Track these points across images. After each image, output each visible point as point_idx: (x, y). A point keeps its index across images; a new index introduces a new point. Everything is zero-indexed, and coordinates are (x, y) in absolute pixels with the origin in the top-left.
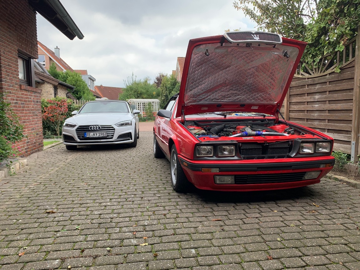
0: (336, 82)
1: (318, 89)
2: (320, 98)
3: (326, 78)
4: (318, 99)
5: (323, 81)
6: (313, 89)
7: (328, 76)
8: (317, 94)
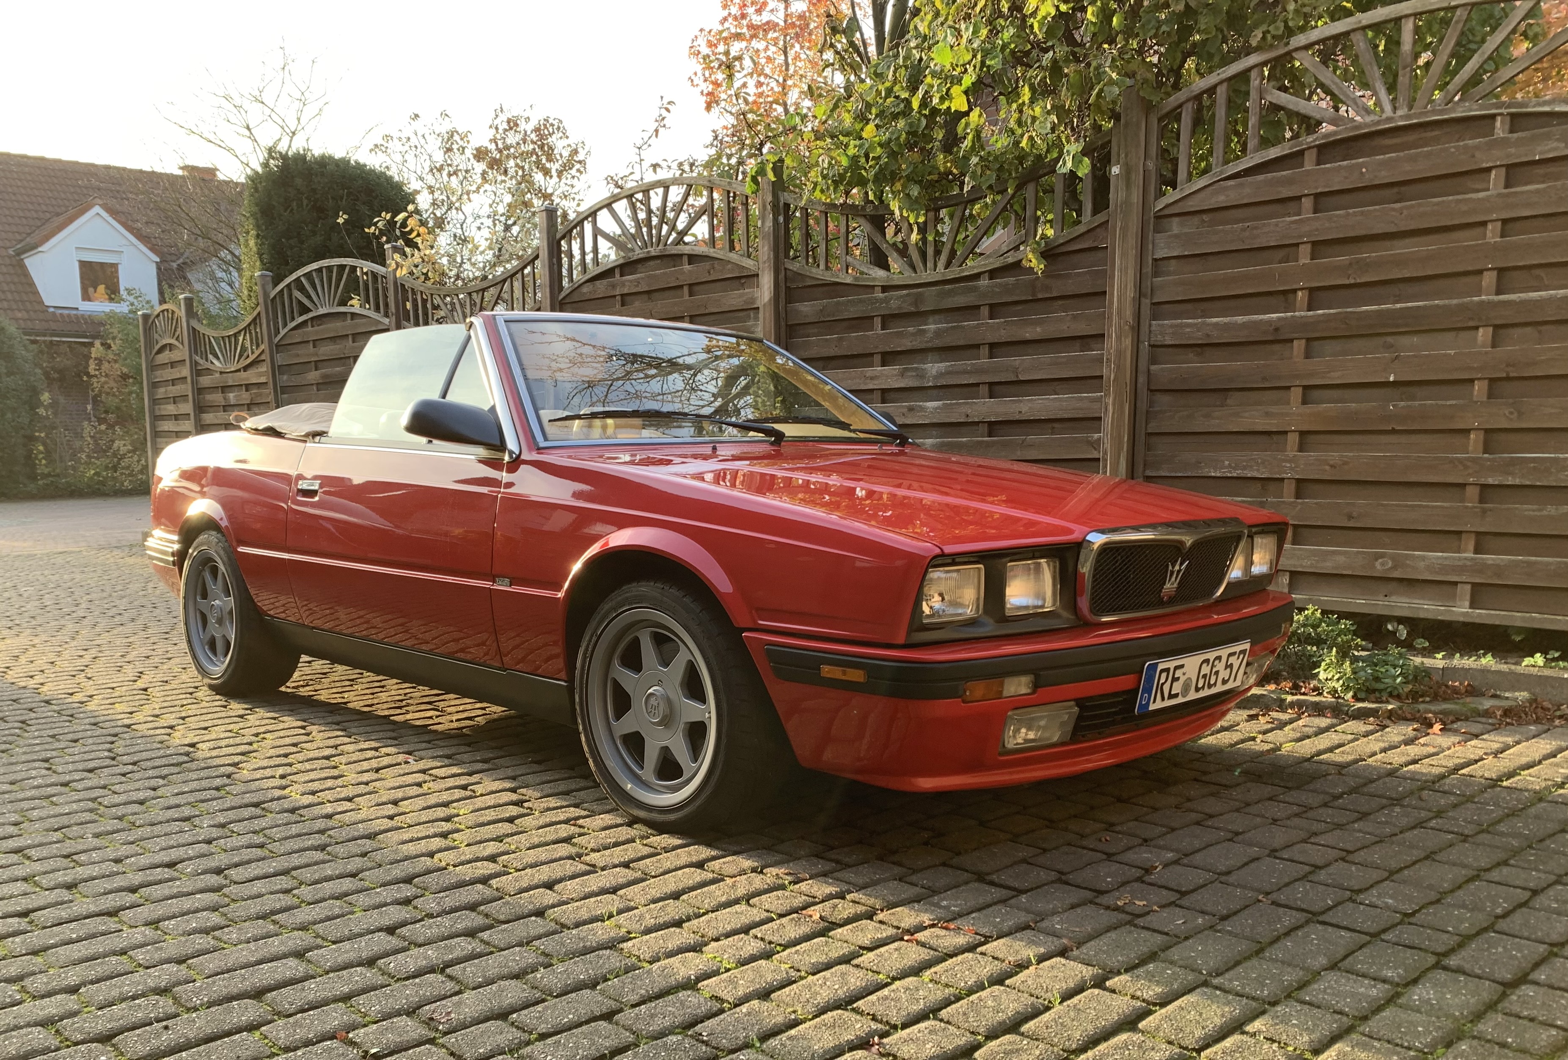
0: (1019, 308)
1: (938, 333)
2: (948, 373)
3: (975, 289)
4: (941, 375)
5: (960, 300)
6: (913, 334)
7: (984, 282)
8: (930, 356)
